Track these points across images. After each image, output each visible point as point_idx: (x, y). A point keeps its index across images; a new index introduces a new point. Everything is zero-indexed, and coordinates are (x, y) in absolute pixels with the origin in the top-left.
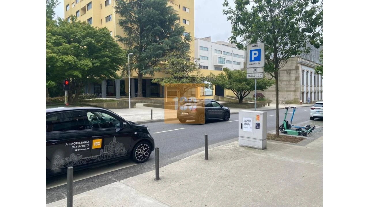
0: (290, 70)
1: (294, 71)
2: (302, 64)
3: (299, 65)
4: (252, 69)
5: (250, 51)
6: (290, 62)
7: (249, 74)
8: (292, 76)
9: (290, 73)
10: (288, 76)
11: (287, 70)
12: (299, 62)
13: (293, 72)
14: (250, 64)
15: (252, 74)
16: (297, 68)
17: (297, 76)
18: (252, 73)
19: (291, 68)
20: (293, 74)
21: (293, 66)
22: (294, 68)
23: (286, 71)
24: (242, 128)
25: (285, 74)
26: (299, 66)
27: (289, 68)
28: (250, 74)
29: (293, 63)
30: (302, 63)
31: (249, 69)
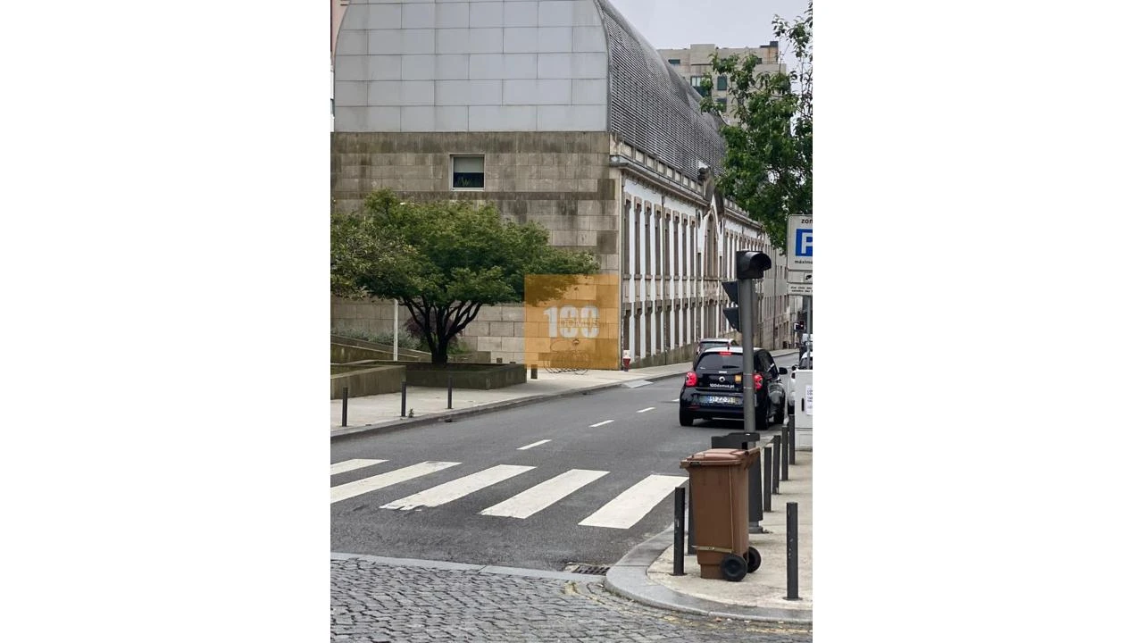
0: (577, 197)
1: (591, 202)
2: (626, 171)
3: (614, 174)
4: (803, 273)
5: (798, 230)
6: (575, 156)
7: (795, 286)
8: (582, 227)
9: (574, 213)
10: (567, 224)
11: (562, 197)
12: (615, 159)
13: (588, 208)
14: (796, 262)
15: (802, 286)
16: (605, 192)
17: (608, 228)
18: (802, 281)
19: (581, 189)
20: (587, 218)
21: (586, 177)
22: (592, 186)
23: (554, 202)
24: (803, 409)
25: (554, 217)
26: (613, 181)
27: (571, 187)
28: (797, 286)
29: (588, 163)
30: (627, 164)
31: (794, 273)
